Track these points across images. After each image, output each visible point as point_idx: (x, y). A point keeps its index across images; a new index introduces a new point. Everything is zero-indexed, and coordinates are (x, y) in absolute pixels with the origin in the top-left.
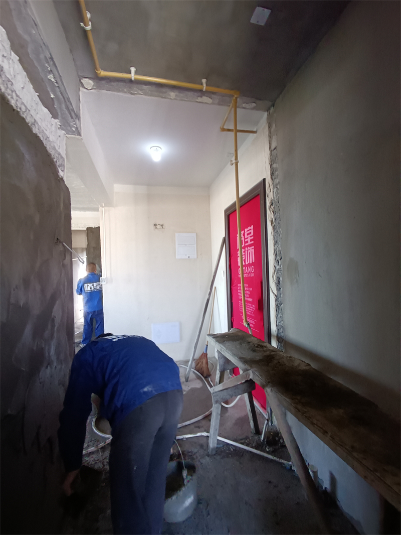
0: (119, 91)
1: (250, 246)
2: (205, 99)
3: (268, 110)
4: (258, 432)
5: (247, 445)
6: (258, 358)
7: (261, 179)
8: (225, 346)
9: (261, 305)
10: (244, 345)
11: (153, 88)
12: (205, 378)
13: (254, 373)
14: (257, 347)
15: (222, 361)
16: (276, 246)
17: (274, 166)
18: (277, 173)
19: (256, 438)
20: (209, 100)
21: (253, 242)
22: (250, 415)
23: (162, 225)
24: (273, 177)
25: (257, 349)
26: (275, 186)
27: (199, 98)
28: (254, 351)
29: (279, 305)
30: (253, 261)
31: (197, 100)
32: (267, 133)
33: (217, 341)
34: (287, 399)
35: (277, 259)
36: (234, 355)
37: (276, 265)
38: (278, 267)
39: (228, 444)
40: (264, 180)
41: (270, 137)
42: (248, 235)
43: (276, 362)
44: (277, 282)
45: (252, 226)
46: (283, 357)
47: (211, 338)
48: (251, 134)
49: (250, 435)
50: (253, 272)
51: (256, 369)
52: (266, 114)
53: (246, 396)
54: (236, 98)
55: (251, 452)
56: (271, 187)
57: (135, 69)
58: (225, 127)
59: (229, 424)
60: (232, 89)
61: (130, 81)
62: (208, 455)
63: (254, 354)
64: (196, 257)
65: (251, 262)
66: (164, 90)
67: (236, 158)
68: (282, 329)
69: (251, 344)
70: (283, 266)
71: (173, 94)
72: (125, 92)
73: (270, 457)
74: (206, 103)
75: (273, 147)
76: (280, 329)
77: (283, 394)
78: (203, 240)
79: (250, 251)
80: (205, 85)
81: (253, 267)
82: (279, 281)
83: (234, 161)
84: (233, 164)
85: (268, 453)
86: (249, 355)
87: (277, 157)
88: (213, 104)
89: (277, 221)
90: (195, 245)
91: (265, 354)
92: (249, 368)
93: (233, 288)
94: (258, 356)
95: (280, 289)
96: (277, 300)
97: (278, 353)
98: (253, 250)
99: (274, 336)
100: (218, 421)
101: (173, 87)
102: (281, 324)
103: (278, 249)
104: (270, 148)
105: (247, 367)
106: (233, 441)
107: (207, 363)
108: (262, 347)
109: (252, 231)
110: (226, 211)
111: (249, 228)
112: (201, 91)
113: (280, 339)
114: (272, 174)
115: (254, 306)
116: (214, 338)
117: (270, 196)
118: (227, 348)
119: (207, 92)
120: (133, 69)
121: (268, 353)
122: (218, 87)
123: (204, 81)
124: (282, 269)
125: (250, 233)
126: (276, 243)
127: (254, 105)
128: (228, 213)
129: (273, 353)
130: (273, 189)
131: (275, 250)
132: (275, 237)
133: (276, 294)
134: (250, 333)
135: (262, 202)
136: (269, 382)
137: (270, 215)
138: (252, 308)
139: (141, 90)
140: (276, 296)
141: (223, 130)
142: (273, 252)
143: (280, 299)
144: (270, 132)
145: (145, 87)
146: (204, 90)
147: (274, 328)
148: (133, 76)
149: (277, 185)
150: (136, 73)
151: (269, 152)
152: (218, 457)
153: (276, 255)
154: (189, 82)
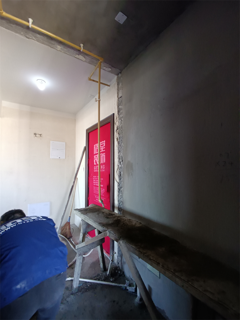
0: (16, 32)
1: (103, 152)
2: (81, 57)
3: (118, 75)
4: (105, 269)
5: (99, 280)
6: (110, 222)
7: (111, 113)
8: (88, 216)
9: (109, 189)
10: (100, 214)
11: (45, 38)
12: (68, 239)
13: (110, 232)
14: (109, 215)
15: (85, 226)
16: (119, 154)
17: (120, 107)
18: (121, 111)
19: (104, 274)
20: (84, 59)
21: (104, 150)
22: (101, 260)
23: (41, 135)
24: (119, 113)
25: (109, 216)
26: (120, 119)
27: (77, 55)
28: (107, 218)
29: (120, 189)
30: (105, 162)
31: (75, 56)
32: (117, 88)
33: (82, 213)
34: (134, 247)
35: (120, 161)
36: (95, 221)
37: (119, 165)
38: (120, 166)
39: (86, 282)
40: (114, 114)
41: (118, 90)
42: (101, 146)
43: (122, 223)
44: (119, 175)
45: (105, 141)
46: (126, 220)
47: (77, 211)
48: (106, 86)
49: (100, 273)
50: (104, 168)
51: (111, 229)
52: (116, 77)
53: (99, 248)
54: (101, 62)
55: (101, 284)
56: (118, 119)
57: (33, 21)
58: (91, 78)
59: (86, 268)
60: (99, 56)
61: (28, 28)
62: (72, 294)
63: (108, 220)
64: (64, 158)
65: (103, 163)
66: (53, 42)
67: (99, 98)
68: (121, 203)
69: (105, 213)
70: (123, 166)
71: (59, 47)
72: (22, 35)
73: (113, 284)
74: (81, 60)
75: (120, 96)
76: (120, 203)
77: (130, 243)
78: (70, 148)
79: (103, 156)
80: (82, 48)
81: (104, 165)
82: (120, 174)
83: (98, 99)
84: (97, 101)
85: (112, 282)
86: (105, 221)
87: (122, 102)
88: (85, 61)
89: (120, 139)
90: (65, 150)
91: (114, 219)
92: (106, 229)
93: (90, 179)
94: (111, 221)
95: (121, 179)
96: (119, 186)
97: (122, 218)
98: (105, 155)
99: (116, 207)
100: (80, 268)
101: (60, 43)
102: (121, 200)
103: (120, 155)
104: (118, 97)
105: (105, 228)
106: (89, 279)
107: (70, 229)
108: (112, 215)
109: (104, 144)
110: (87, 130)
111: (102, 142)
112: (79, 51)
113: (120, 209)
114: (119, 112)
115: (104, 189)
116: (79, 211)
117: (117, 124)
118: (90, 218)
119: (83, 52)
120: (31, 20)
121: (116, 218)
122: (90, 52)
123: (82, 45)
124: (123, 167)
125: (103, 145)
126: (119, 152)
127: (110, 69)
128: (88, 132)
129: (119, 218)
130: (119, 120)
131: (119, 156)
132: (119, 148)
133: (118, 182)
134: (103, 207)
135: (112, 127)
136: (120, 237)
137: (116, 135)
138: (103, 190)
139: (35, 37)
140: (118, 183)
141: (90, 80)
142: (117, 157)
143: (121, 185)
144: (118, 87)
145: (38, 36)
146: (82, 51)
147: (116, 203)
148: (30, 24)
149: (121, 118)
150: (33, 23)
151: (117, 99)
152: (79, 294)
153: (119, 159)
154: (72, 43)
